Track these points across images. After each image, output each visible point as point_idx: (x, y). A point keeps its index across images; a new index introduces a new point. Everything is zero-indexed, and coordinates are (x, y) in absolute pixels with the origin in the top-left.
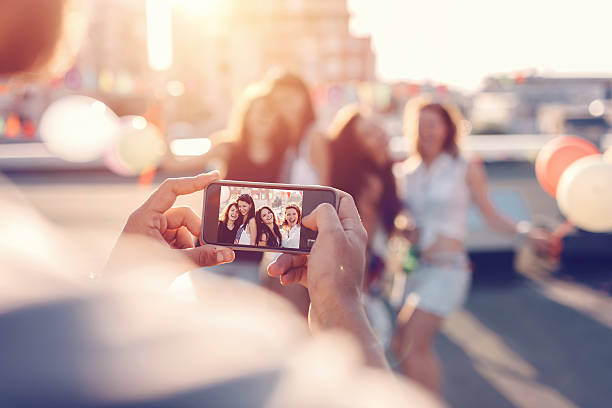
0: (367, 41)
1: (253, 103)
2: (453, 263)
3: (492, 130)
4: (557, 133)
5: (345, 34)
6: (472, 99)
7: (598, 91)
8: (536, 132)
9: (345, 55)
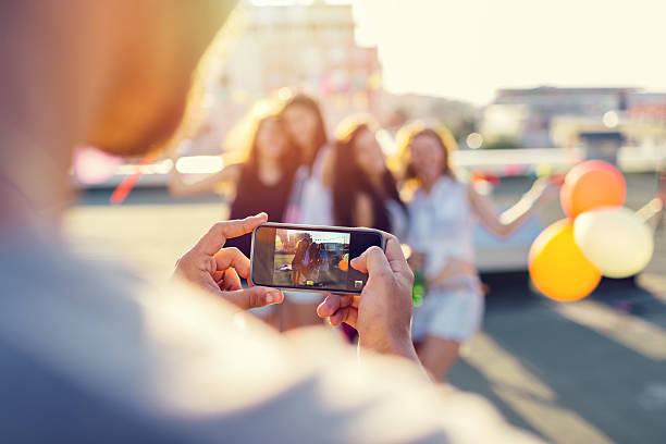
0: (373, 51)
1: (262, 124)
2: (466, 286)
3: (504, 144)
4: (570, 146)
5: (351, 44)
6: (483, 110)
7: (612, 101)
8: (550, 146)
9: (350, 66)
